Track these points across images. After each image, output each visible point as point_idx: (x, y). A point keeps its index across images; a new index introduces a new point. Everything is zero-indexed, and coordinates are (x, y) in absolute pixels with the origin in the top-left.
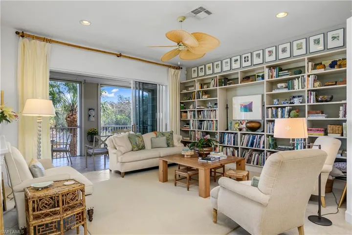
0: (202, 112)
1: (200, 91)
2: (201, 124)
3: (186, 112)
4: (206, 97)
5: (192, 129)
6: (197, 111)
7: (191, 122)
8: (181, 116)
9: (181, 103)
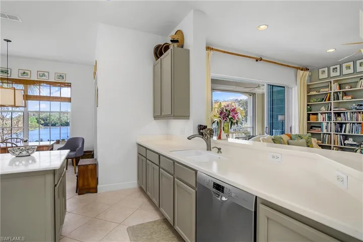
0: (342, 115)
1: (340, 92)
2: (341, 127)
3: (317, 114)
4: (350, 98)
5: (325, 131)
6: (334, 113)
7: (324, 125)
8: (309, 119)
9: (308, 105)
